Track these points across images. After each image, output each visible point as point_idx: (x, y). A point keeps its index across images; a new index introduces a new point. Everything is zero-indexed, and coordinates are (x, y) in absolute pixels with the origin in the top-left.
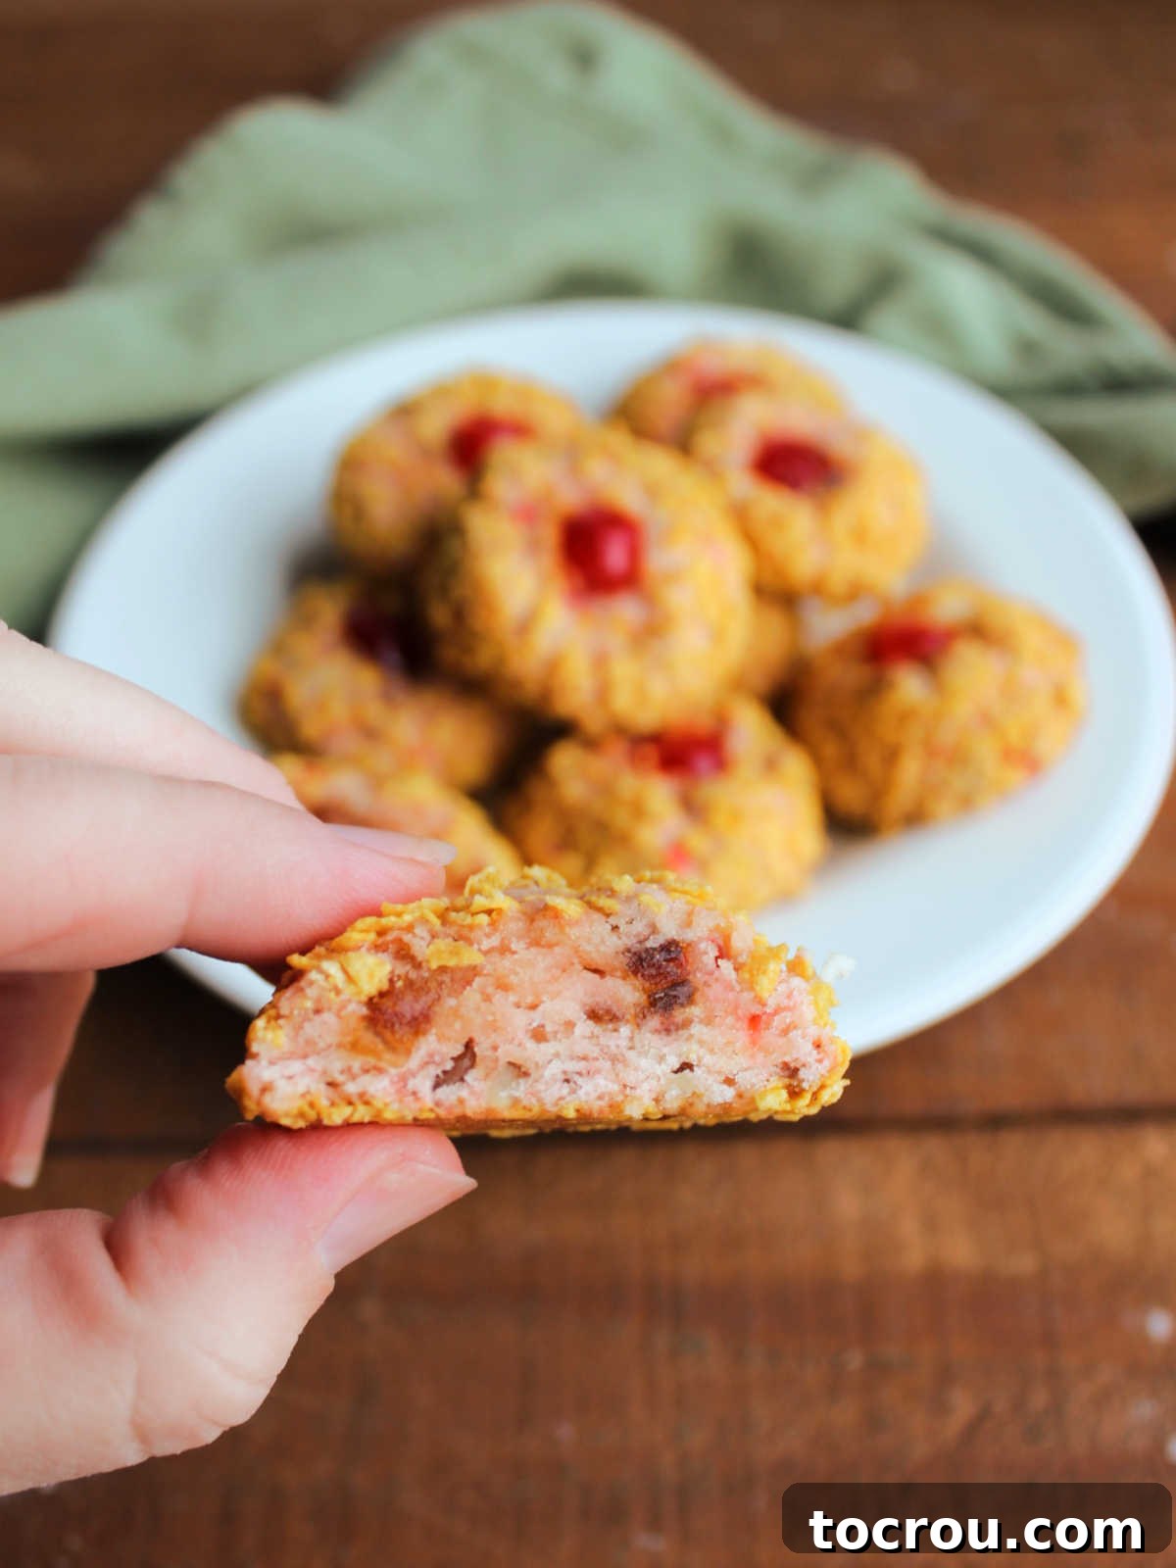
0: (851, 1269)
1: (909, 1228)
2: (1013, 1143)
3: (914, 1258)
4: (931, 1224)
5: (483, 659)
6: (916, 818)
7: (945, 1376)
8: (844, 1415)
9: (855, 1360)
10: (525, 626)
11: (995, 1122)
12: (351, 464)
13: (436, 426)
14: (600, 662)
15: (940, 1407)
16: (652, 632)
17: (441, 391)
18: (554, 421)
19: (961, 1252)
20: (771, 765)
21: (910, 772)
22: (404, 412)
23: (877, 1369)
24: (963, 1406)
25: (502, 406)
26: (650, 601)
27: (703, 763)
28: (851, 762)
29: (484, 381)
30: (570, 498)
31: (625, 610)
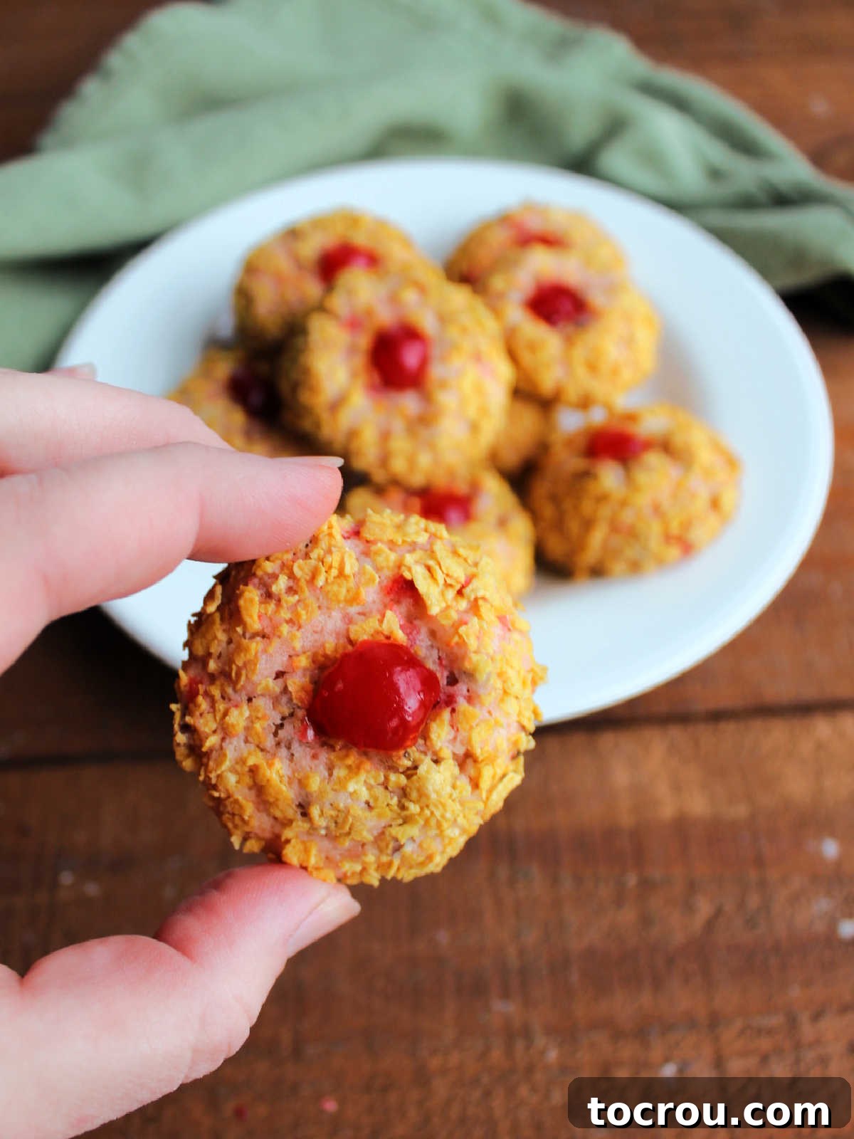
0: (626, 820)
1: (662, 790)
2: (729, 729)
3: (667, 811)
4: (677, 788)
5: (307, 425)
6: (598, 572)
7: (692, 887)
8: (627, 916)
9: (632, 880)
10: (336, 405)
11: (716, 717)
12: (251, 268)
13: (312, 248)
14: (385, 436)
15: (689, 908)
16: (424, 421)
17: (318, 223)
18: (396, 253)
19: (698, 805)
20: (502, 523)
21: (597, 538)
22: (292, 234)
23: (646, 885)
24: (704, 908)
25: (360, 239)
26: (427, 397)
27: (454, 515)
28: (559, 524)
29: (352, 219)
30: (385, 317)
31: (409, 402)
